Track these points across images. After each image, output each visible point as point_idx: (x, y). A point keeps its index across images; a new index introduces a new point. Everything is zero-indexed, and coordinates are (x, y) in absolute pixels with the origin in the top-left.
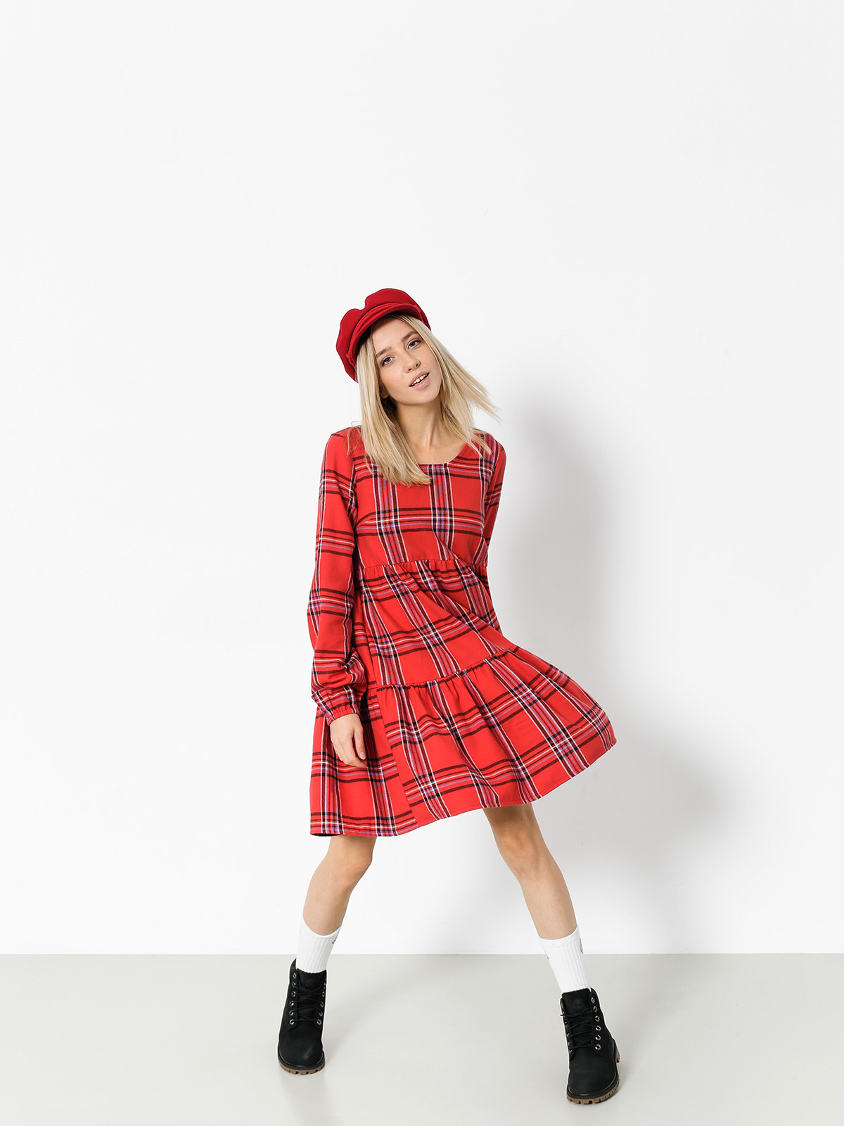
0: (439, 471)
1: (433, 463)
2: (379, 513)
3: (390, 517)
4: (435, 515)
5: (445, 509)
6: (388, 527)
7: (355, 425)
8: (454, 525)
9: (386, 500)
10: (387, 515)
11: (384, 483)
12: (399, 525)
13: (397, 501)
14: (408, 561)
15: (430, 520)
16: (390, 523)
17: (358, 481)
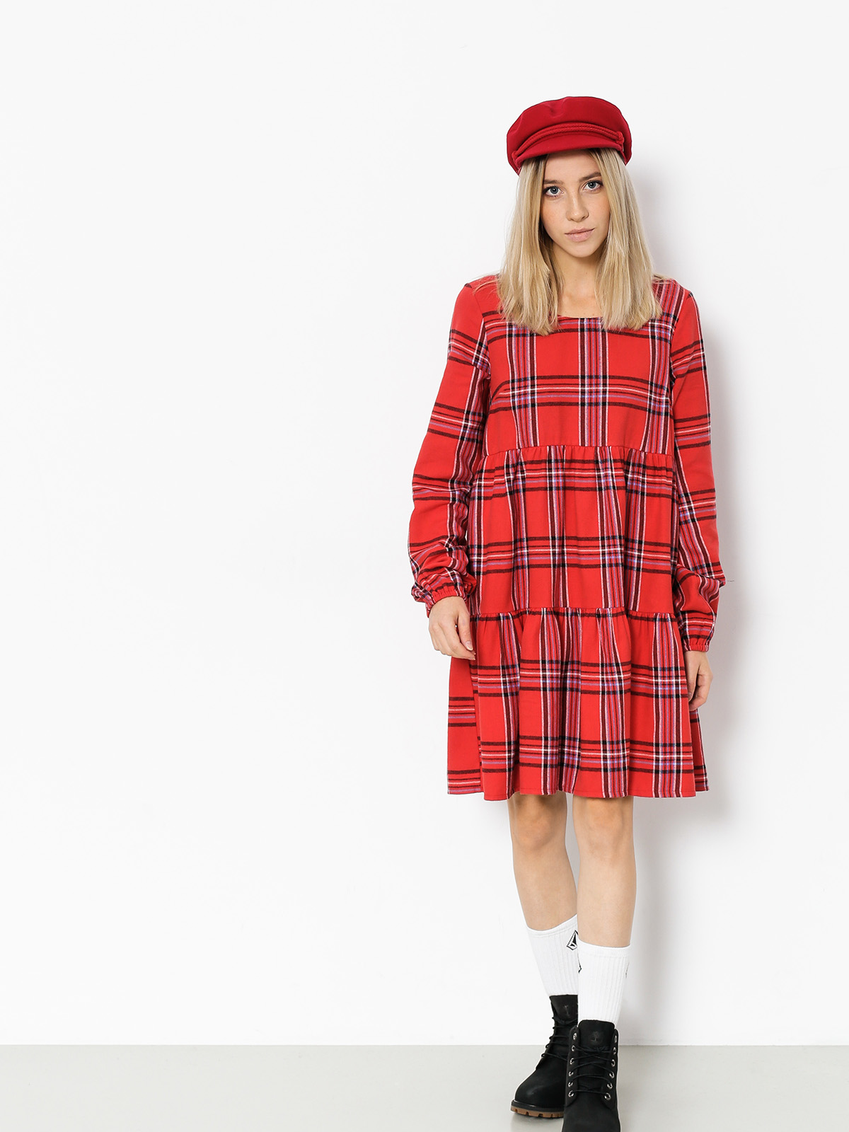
0: (593, 327)
1: (586, 316)
2: (513, 381)
3: (526, 387)
4: (583, 385)
5: (597, 377)
6: (522, 399)
8: (608, 396)
9: (522, 366)
11: (521, 345)
12: (536, 397)
13: (535, 366)
14: (538, 445)
15: (577, 392)
16: (525, 394)
17: (489, 342)
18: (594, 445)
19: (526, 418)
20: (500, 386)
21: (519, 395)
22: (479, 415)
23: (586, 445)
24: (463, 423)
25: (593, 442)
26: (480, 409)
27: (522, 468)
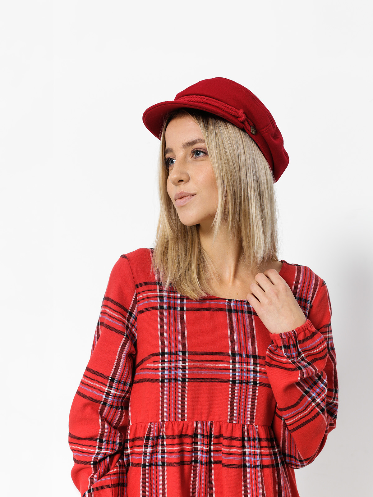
0: (240, 309)
1: (234, 298)
2: (163, 354)
3: (177, 361)
4: (234, 363)
5: (247, 356)
6: (173, 372)
7: (149, 247)
8: (258, 376)
9: (173, 338)
10: (173, 358)
11: (172, 318)
12: (187, 372)
13: (186, 341)
14: (186, 419)
15: (228, 369)
16: (176, 368)
17: (139, 313)
18: (242, 423)
19: (176, 392)
20: (149, 357)
21: (170, 369)
22: (125, 384)
23: (234, 422)
24: (107, 389)
25: (242, 419)
26: (127, 378)
27: (163, 441)
